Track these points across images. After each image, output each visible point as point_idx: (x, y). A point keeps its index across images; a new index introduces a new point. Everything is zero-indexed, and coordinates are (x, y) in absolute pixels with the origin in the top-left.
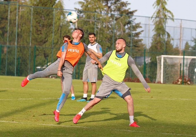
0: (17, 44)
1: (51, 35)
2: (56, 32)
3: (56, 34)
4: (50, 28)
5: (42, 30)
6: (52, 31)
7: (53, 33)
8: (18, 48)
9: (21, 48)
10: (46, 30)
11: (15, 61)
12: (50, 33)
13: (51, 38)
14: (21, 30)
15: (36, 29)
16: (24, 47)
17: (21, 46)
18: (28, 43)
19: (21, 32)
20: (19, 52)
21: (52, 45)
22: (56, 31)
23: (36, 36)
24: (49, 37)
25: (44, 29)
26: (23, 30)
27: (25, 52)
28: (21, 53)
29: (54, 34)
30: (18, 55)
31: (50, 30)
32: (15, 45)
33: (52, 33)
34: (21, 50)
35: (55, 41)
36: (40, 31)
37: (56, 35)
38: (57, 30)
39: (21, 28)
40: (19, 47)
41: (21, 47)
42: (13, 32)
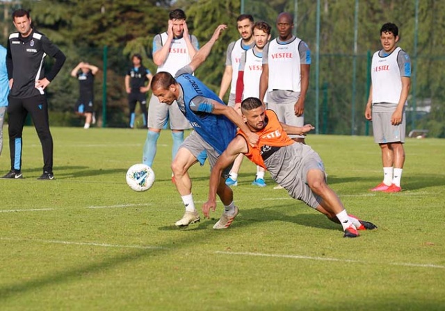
0: (321, 48)
1: (410, 21)
2: (424, 14)
3: (425, 18)
4: (408, 4)
5: (385, 10)
6: (414, 11)
7: (417, 17)
8: (324, 58)
9: (330, 59)
10: (395, 8)
11: (315, 94)
12: (407, 16)
13: (411, 29)
14: (330, 10)
15: (369, 6)
16: (339, 57)
17: (331, 53)
18: (351, 46)
19: (330, 16)
20: (324, 69)
21: (413, 49)
22: (422, 10)
23: (369, 24)
24: (406, 26)
25: (390, 5)
26: (334, 11)
27: (341, 70)
28: (331, 73)
29: (419, 19)
30: (324, 80)
31: (408, 9)
32: (315, 52)
33: (413, 15)
34: (329, 64)
35: (423, 38)
36: (380, 11)
37: (423, 21)
38: (425, 9)
39: (329, 5)
40: (325, 55)
41: (330, 55)
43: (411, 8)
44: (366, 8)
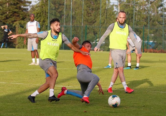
0: (72, 24)
1: (99, 16)
2: (103, 14)
3: (103, 15)
4: (98, 11)
5: (92, 13)
6: (100, 13)
7: (101, 15)
8: (73, 27)
9: (75, 28)
10: (95, 13)
11: (70, 38)
12: (98, 15)
13: (99, 19)
14: (75, 13)
15: (87, 12)
16: (78, 27)
17: (76, 26)
18: (81, 23)
19: (75, 15)
20: (73, 31)
21: (99, 24)
22: (102, 13)
23: (87, 17)
24: (97, 18)
25: (93, 12)
26: (76, 13)
27: (78, 31)
28: (75, 32)
29: (101, 16)
30: (73, 33)
31: (98, 13)
32: (70, 26)
33: (100, 15)
34: (75, 29)
35: (102, 22)
36: (90, 13)
37: (102, 16)
38: (103, 13)
39: (75, 12)
40: (74, 26)
41: (75, 26)
42: (68, 15)
43: (99, 12)
44: (86, 12)
